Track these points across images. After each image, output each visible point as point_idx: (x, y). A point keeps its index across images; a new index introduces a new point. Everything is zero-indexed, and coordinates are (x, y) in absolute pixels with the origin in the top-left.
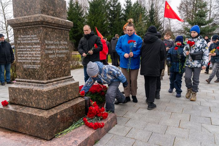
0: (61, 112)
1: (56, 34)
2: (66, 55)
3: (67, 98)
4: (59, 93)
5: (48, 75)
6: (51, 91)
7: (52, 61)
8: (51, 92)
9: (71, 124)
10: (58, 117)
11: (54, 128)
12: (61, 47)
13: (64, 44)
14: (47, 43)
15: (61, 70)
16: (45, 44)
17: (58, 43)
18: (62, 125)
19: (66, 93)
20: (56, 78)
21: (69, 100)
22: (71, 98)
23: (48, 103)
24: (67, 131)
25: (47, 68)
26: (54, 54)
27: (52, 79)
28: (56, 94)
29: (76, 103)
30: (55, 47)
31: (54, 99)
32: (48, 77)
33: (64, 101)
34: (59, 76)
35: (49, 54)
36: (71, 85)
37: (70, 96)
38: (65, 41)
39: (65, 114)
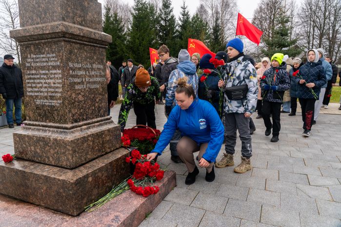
0: (94, 173)
1: (85, 54)
2: (101, 84)
3: (103, 150)
4: (91, 143)
5: (73, 115)
6: (78, 140)
7: (80, 93)
8: (79, 142)
9: (109, 190)
10: (89, 179)
11: (84, 198)
12: (93, 73)
13: (98, 69)
14: (72, 66)
15: (93, 108)
16: (68, 68)
17: (89, 66)
18: (95, 191)
19: (101, 142)
20: (86, 120)
21: (107, 153)
22: (109, 150)
23: (74, 159)
24: (103, 201)
25: (72, 105)
26: (82, 83)
27: (79, 122)
28: (85, 144)
29: (117, 157)
30: (84, 73)
31: (83, 152)
32: (73, 120)
33: (99, 155)
34: (91, 117)
35: (75, 83)
36: (109, 130)
37: (108, 146)
38: (99, 63)
39: (100, 174)
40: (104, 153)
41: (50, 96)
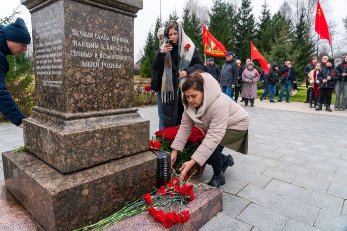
1: (101, 20)
2: (125, 65)
3: (119, 152)
4: (99, 141)
5: (76, 102)
6: (77, 135)
7: (88, 73)
8: (78, 138)
9: (118, 208)
10: (83, 192)
11: (73, 217)
12: (112, 48)
13: (120, 43)
14: (77, 34)
15: (110, 95)
16: (71, 36)
17: (106, 38)
18: (94, 209)
19: (116, 141)
20: (98, 110)
21: (124, 157)
22: (129, 153)
23: (68, 160)
24: (105, 224)
25: (75, 88)
26: (93, 59)
27: (86, 111)
28: (89, 143)
29: (136, 164)
30: (97, 47)
31: (84, 152)
32: (76, 107)
33: (112, 157)
34: (106, 106)
35: (81, 58)
36: (129, 126)
37: (127, 147)
38: (123, 36)
39: (104, 186)
40: (120, 156)
41: (53, 75)
